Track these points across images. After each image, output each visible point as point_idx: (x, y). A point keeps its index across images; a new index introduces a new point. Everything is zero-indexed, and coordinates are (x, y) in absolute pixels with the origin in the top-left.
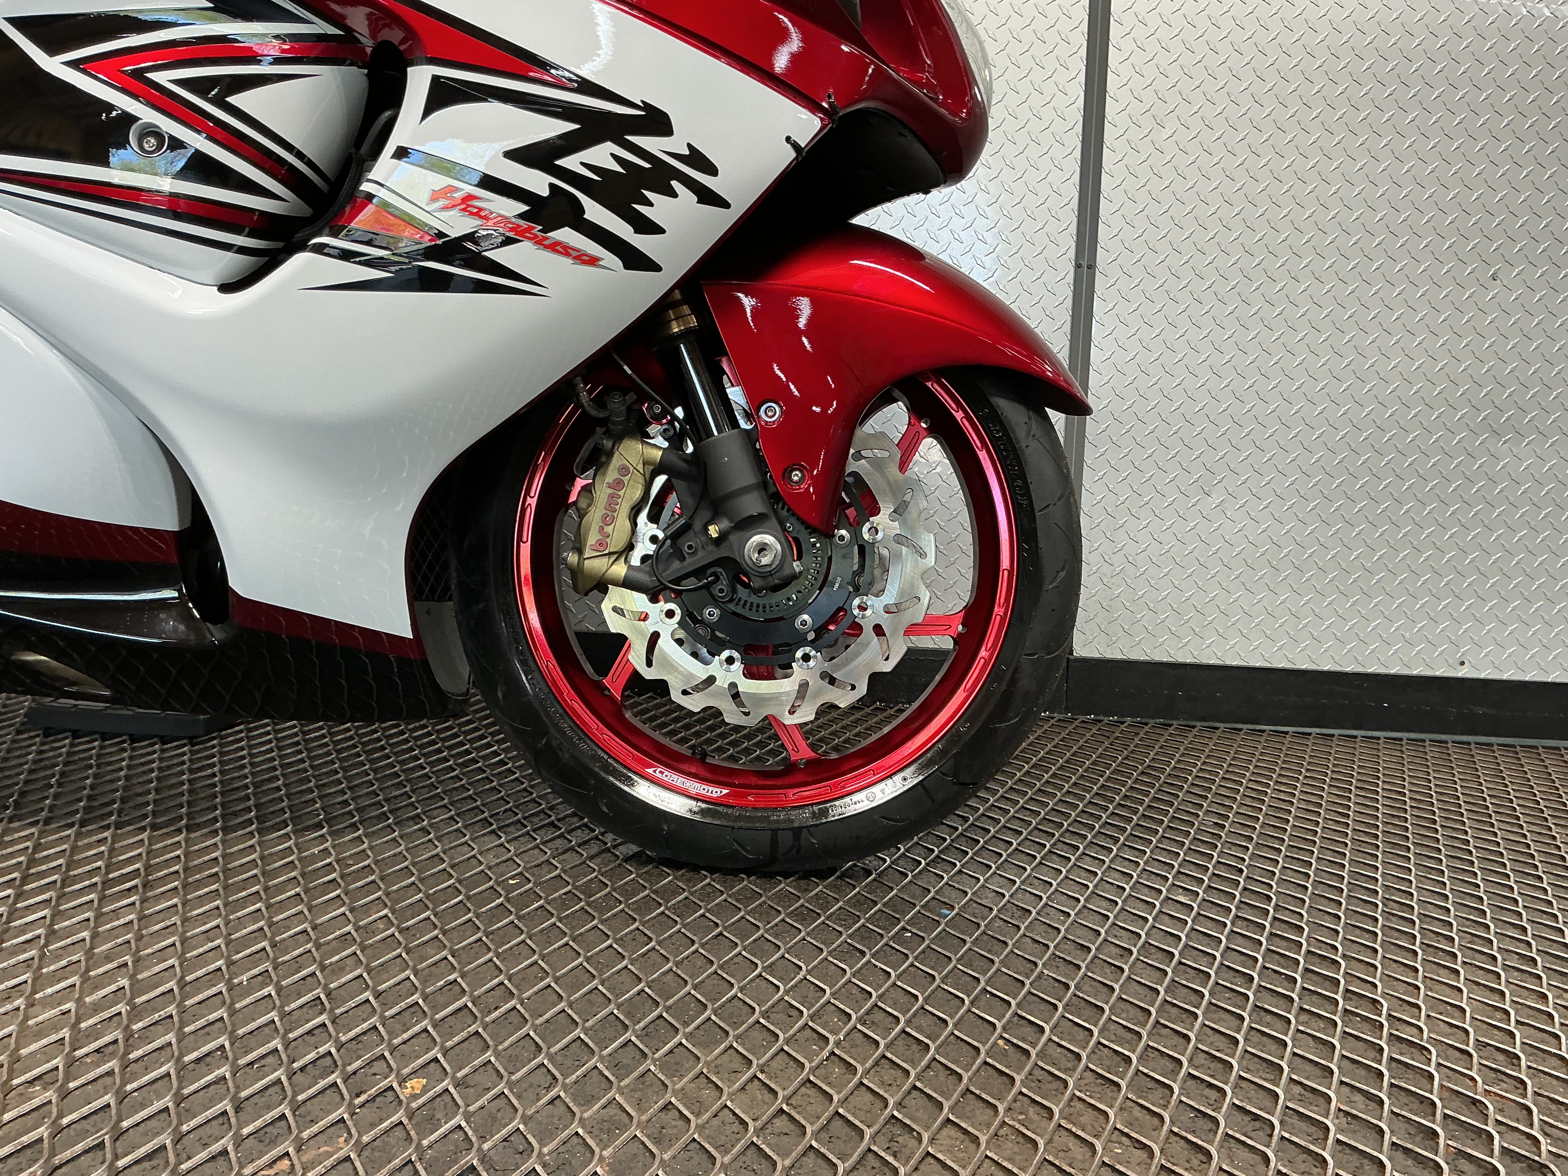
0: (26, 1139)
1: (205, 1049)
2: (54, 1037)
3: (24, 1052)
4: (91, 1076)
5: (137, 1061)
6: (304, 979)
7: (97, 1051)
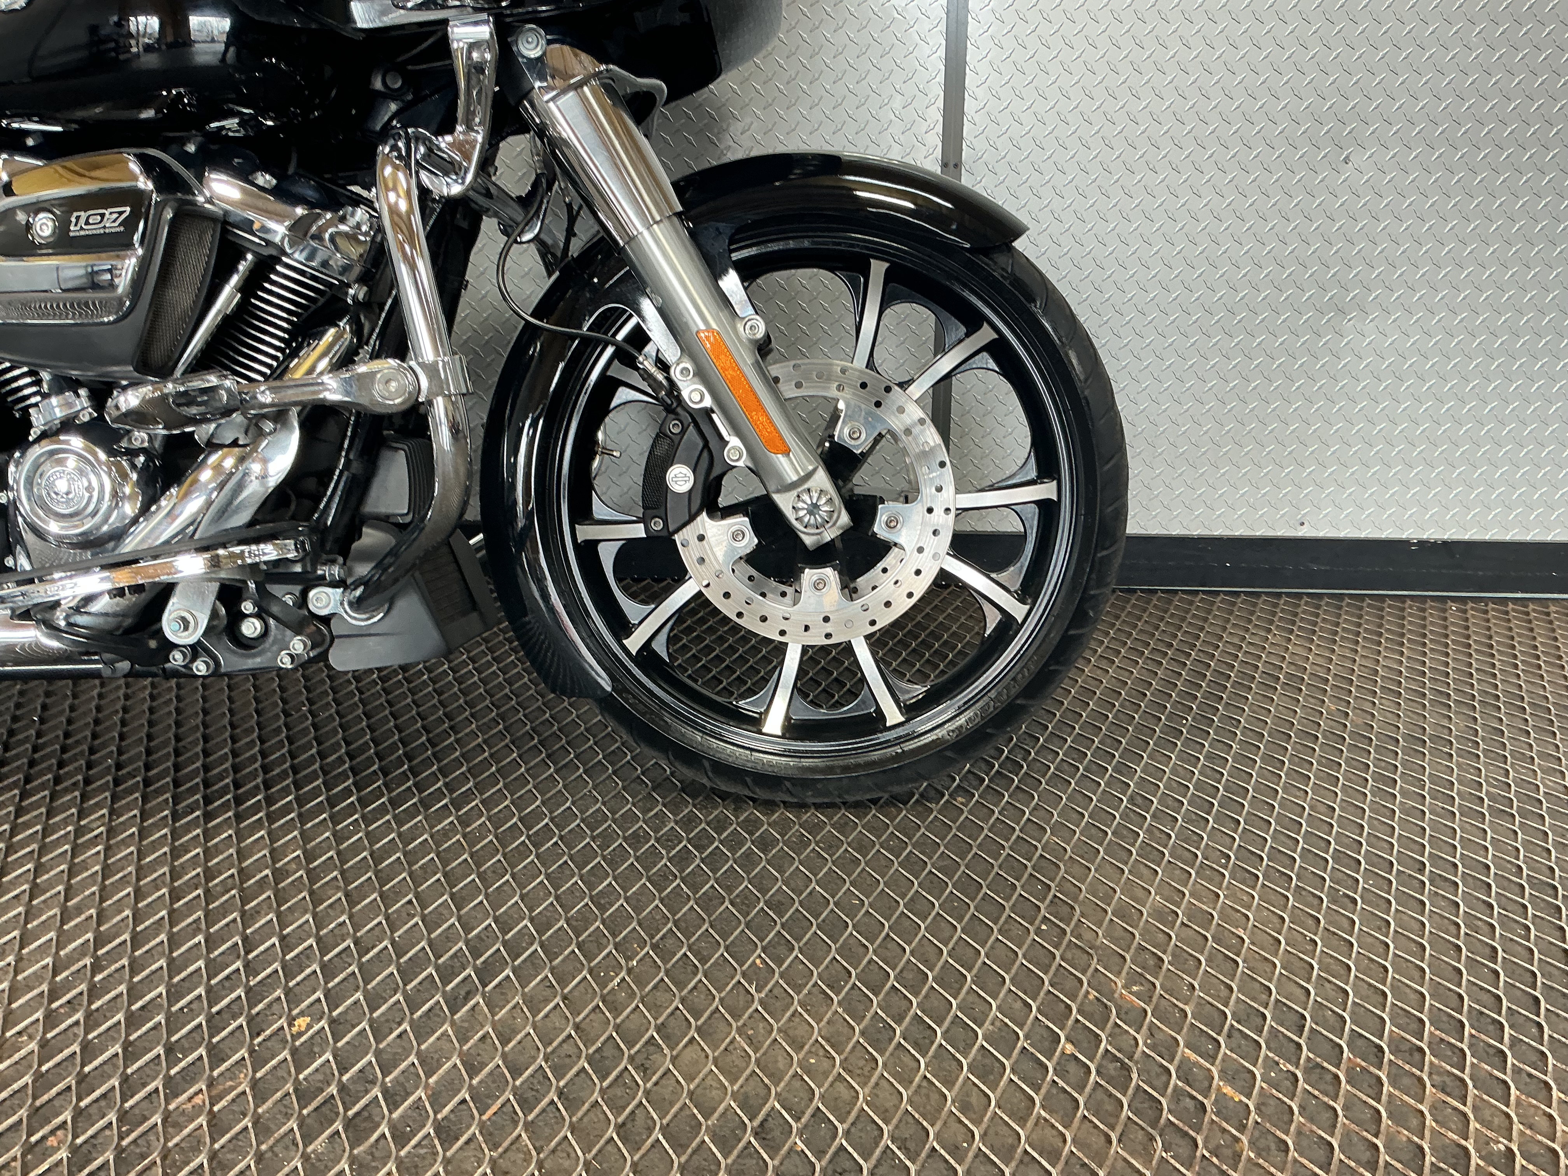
0: (15, 1086)
1: (147, 998)
2: (35, 992)
3: (14, 1006)
4: (63, 1026)
5: (97, 1010)
6: (227, 925)
7: (69, 1002)
